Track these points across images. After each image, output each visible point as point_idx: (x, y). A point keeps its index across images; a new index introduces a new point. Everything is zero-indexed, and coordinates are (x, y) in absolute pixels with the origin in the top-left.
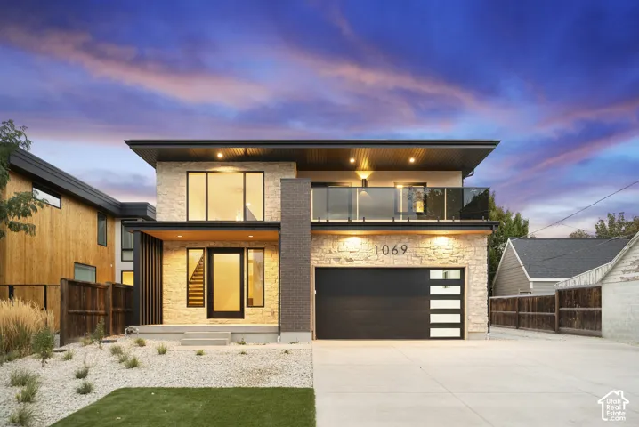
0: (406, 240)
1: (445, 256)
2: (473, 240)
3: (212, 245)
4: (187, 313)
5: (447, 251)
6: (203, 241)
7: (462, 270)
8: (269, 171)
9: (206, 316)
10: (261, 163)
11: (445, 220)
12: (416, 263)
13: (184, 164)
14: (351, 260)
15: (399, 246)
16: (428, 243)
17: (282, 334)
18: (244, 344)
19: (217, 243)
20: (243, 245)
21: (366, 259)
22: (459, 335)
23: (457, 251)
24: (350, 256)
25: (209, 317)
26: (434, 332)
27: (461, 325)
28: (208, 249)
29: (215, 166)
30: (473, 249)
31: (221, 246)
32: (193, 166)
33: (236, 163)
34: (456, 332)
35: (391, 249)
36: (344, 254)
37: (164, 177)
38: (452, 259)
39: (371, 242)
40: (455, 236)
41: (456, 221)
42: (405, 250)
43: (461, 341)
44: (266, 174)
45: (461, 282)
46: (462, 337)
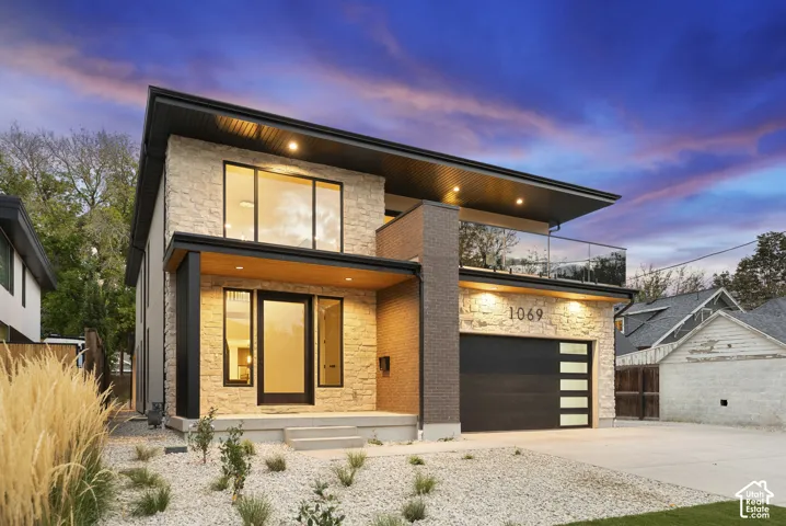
0: (541, 303)
1: (578, 326)
2: (602, 309)
3: (267, 286)
4: (225, 396)
5: (579, 320)
6: (251, 279)
7: (590, 344)
8: (351, 185)
9: (256, 401)
10: (338, 170)
11: (589, 283)
12: (550, 334)
13: (219, 148)
14: (484, 324)
15: (535, 309)
16: (561, 308)
17: (425, 426)
18: (379, 443)
19: (274, 284)
20: (313, 290)
21: (501, 324)
22: (586, 423)
23: (588, 320)
24: (483, 318)
25: (260, 402)
26: (565, 419)
27: (588, 411)
28: (259, 292)
29: (269, 161)
30: (602, 319)
31: (280, 289)
32: (234, 153)
33: (302, 163)
34: (583, 419)
35: (526, 313)
36: (476, 315)
37: (184, 164)
38: (584, 329)
39: (505, 302)
40: (587, 303)
41: (599, 284)
42: (540, 316)
43: (588, 429)
44: (346, 188)
45: (588, 359)
46: (590, 425)
